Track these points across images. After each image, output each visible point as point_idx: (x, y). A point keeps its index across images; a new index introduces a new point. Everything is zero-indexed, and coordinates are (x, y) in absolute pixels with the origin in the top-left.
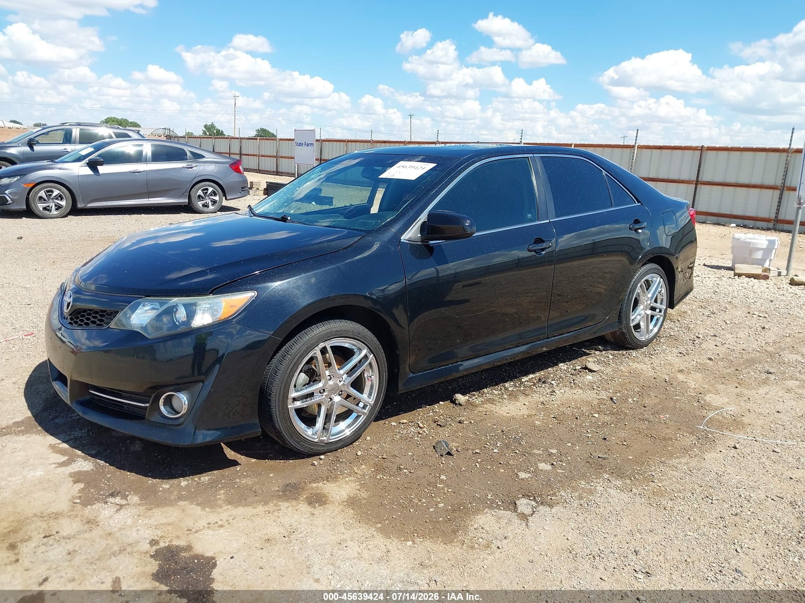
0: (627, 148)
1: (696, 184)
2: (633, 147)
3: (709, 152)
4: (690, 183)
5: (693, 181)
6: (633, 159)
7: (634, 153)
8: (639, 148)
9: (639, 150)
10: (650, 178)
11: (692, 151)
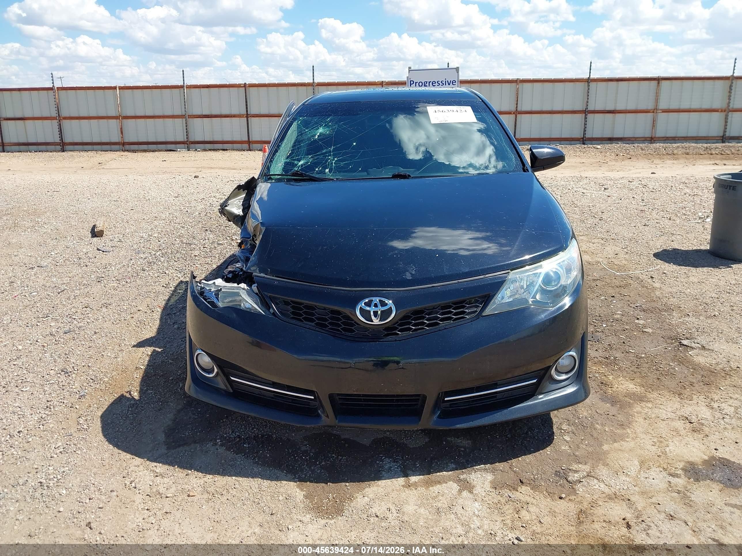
0: (175, 88)
1: (247, 117)
2: (182, 87)
3: (251, 88)
4: (241, 117)
5: (243, 115)
6: (185, 99)
7: (184, 93)
8: (188, 88)
9: (188, 89)
10: (204, 115)
11: (237, 88)
